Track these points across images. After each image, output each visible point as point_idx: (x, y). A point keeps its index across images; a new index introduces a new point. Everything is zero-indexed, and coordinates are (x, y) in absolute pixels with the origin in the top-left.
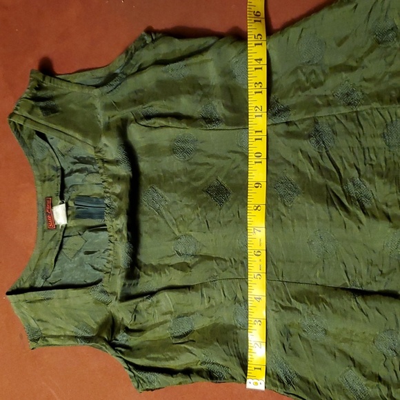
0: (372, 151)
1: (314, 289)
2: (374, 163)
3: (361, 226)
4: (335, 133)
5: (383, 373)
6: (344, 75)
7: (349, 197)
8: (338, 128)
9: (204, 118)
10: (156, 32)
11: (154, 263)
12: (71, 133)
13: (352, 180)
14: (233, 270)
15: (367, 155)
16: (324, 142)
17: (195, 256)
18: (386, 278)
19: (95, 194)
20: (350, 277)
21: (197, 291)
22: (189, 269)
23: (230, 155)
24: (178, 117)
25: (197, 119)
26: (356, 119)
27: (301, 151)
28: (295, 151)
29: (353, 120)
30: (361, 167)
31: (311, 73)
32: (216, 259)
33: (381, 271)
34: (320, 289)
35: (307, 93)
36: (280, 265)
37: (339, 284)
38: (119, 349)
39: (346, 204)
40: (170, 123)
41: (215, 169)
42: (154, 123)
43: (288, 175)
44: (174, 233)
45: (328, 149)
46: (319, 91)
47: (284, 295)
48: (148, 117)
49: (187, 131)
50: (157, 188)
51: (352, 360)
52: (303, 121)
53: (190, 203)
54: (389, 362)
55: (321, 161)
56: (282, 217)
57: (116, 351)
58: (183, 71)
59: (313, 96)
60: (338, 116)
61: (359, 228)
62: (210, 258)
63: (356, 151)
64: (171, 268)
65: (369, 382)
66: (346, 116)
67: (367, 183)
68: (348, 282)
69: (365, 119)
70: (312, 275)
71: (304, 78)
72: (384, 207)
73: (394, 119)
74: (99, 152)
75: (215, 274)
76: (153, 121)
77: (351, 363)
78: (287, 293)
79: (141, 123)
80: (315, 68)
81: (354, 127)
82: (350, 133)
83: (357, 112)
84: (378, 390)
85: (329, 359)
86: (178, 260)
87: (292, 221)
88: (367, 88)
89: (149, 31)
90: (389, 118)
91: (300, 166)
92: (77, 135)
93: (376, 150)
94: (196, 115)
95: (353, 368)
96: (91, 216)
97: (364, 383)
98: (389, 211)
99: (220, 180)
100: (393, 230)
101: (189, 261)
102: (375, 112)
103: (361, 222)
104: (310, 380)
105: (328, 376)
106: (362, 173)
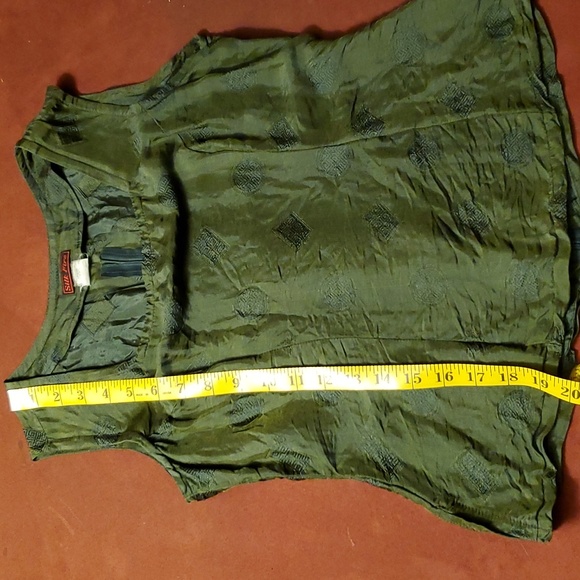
0: (487, 167)
1: (420, 346)
2: (490, 183)
3: (476, 258)
4: (440, 147)
5: (511, 453)
6: (450, 76)
7: (460, 225)
8: (444, 140)
9: (274, 138)
10: (211, 36)
11: (208, 330)
12: (98, 165)
13: (465, 205)
14: (314, 330)
15: (481, 172)
16: (427, 160)
17: (263, 316)
18: (511, 325)
19: (129, 245)
20: (464, 326)
21: (266, 361)
22: (255, 333)
23: (307, 183)
24: (241, 138)
25: (265, 140)
26: (468, 129)
27: (399, 173)
28: (391, 172)
29: (462, 131)
30: (475, 188)
31: (409, 76)
32: (291, 317)
33: (505, 317)
34: (426, 345)
35: (405, 100)
36: (375, 320)
37: (451, 336)
38: (161, 444)
39: (458, 233)
40: (230, 146)
41: (288, 202)
42: (210, 147)
43: (383, 203)
44: (234, 287)
45: (433, 167)
46: (419, 97)
47: (380, 356)
48: (201, 140)
49: (253, 155)
50: (212, 231)
51: (470, 440)
52: (399, 135)
53: (257, 247)
54: (518, 438)
55: (424, 183)
56: (377, 256)
57: (156, 447)
58: (247, 81)
59: (413, 104)
60: (444, 127)
61: (474, 261)
62: (283, 317)
63: (467, 167)
64: (231, 333)
65: (495, 467)
66: (453, 126)
67: (482, 207)
68: (462, 333)
69: (478, 129)
70: (416, 329)
71: (400, 82)
72: (506, 235)
73: (514, 128)
74: (136, 187)
75: (290, 338)
76: (207, 144)
77: (468, 444)
78: (383, 353)
79: (193, 148)
80: (413, 69)
81: (464, 138)
82: (459, 146)
83: (467, 120)
84: (507, 477)
85: (440, 438)
86: (242, 322)
87: (390, 260)
88: (479, 91)
89: (204, 35)
90: (507, 125)
91: (398, 191)
92: (107, 168)
93: (494, 167)
94: (264, 135)
95: (472, 451)
96: (123, 273)
97: (488, 469)
98: (512, 239)
99: (296, 215)
100: (517, 262)
101: (253, 322)
102: (490, 120)
103: (476, 254)
104: (418, 468)
105: (440, 464)
106: (475, 196)
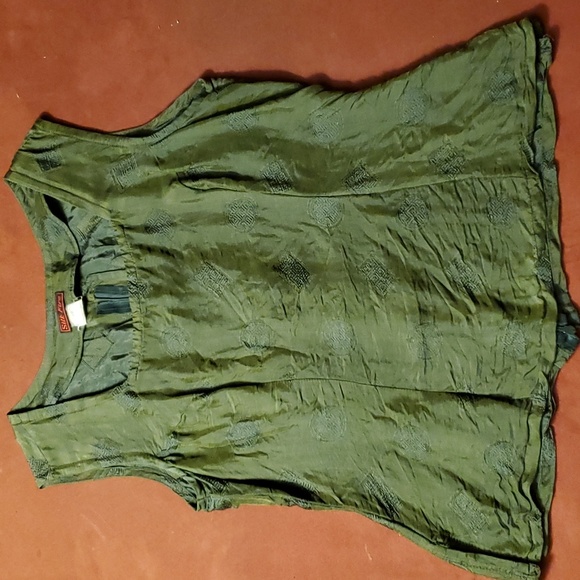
0: (474, 228)
1: (413, 395)
2: (478, 243)
3: (469, 316)
4: (428, 206)
5: (499, 496)
7: (453, 283)
8: (433, 200)
9: (268, 180)
11: (214, 359)
13: (454, 261)
14: (315, 369)
15: (468, 233)
16: (416, 219)
17: (268, 348)
18: (500, 378)
20: (456, 379)
21: (266, 390)
22: (259, 364)
23: (302, 227)
24: (234, 177)
25: (259, 181)
26: (454, 190)
27: (389, 230)
28: (381, 229)
29: (450, 192)
30: (463, 246)
32: (295, 353)
33: (494, 371)
34: (420, 395)
36: (373, 367)
37: (443, 388)
39: (452, 291)
40: (224, 185)
41: (284, 243)
42: (203, 185)
43: (376, 258)
44: (240, 319)
45: (422, 226)
47: (376, 402)
48: (195, 177)
49: (245, 195)
50: (213, 264)
51: (462, 482)
52: (390, 193)
53: (259, 283)
54: (505, 483)
55: (414, 241)
60: (432, 187)
61: (467, 319)
62: (287, 352)
63: (455, 227)
64: (236, 363)
65: (485, 508)
66: (441, 186)
67: (473, 266)
68: (453, 384)
69: (464, 190)
70: (411, 378)
72: (496, 295)
73: (499, 192)
75: (292, 372)
76: (200, 182)
77: (461, 486)
78: (379, 400)
79: (188, 184)
81: (451, 199)
82: (447, 208)
83: (455, 182)
84: (497, 518)
85: (435, 481)
86: (246, 353)
87: (388, 313)
88: (469, 153)
90: (493, 189)
91: (389, 247)
93: (479, 227)
94: (258, 175)
95: (464, 491)
97: (480, 509)
98: (503, 300)
99: (295, 256)
100: (507, 321)
101: (259, 354)
102: (476, 183)
103: (470, 312)
104: (416, 507)
105: (436, 503)
106: (464, 254)
